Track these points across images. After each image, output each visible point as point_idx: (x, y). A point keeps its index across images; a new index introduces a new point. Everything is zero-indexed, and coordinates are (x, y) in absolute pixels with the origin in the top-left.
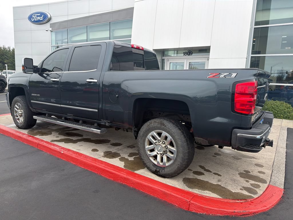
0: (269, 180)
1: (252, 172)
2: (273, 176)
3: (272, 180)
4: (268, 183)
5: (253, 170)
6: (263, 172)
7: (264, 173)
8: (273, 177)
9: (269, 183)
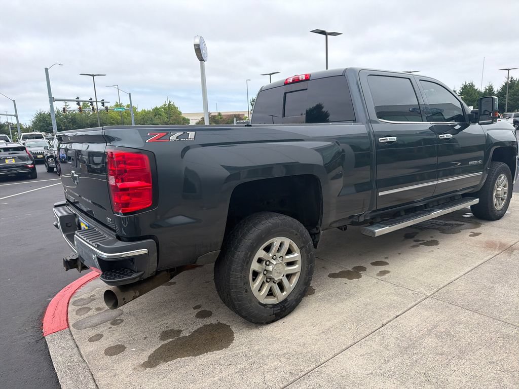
0: (73, 333)
1: (111, 328)
2: (74, 346)
3: (70, 337)
4: (71, 328)
5: (112, 332)
6: (95, 341)
7: (91, 340)
8: (71, 343)
9: (70, 331)
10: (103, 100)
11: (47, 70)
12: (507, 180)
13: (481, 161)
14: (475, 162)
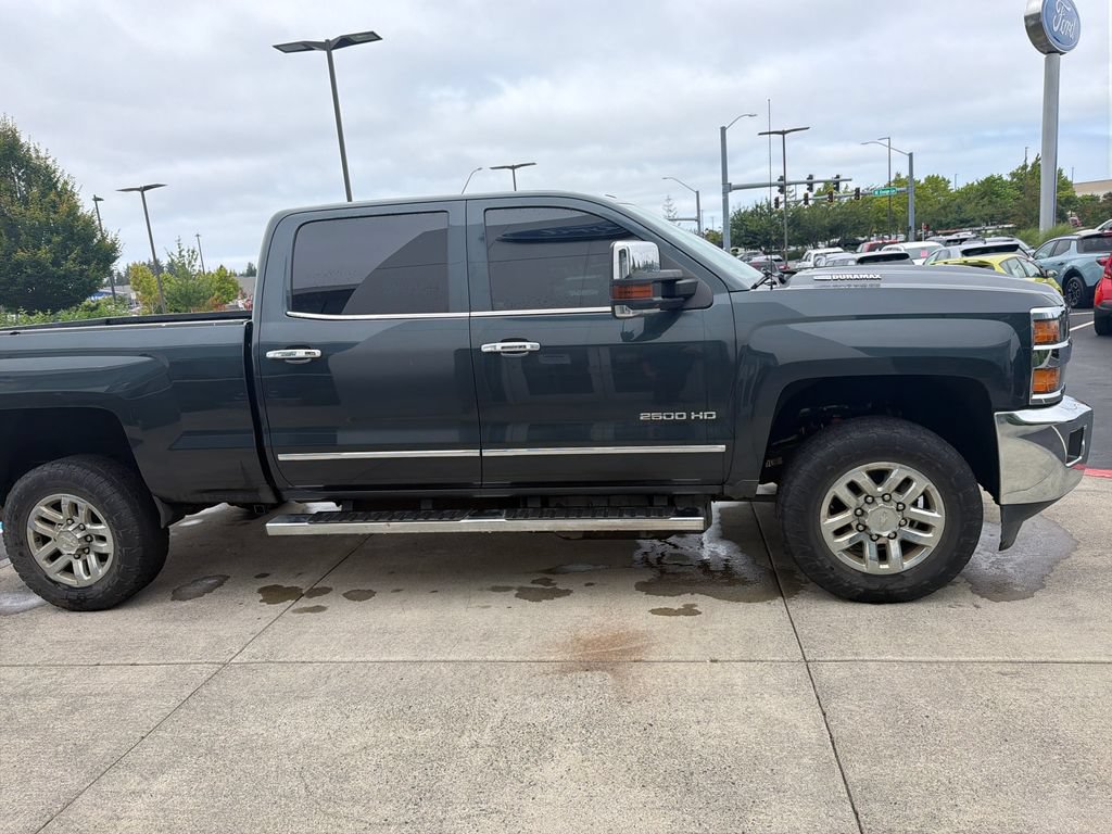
10: (838, 177)
11: (723, 130)
12: (931, 484)
13: (711, 415)
14: (675, 416)
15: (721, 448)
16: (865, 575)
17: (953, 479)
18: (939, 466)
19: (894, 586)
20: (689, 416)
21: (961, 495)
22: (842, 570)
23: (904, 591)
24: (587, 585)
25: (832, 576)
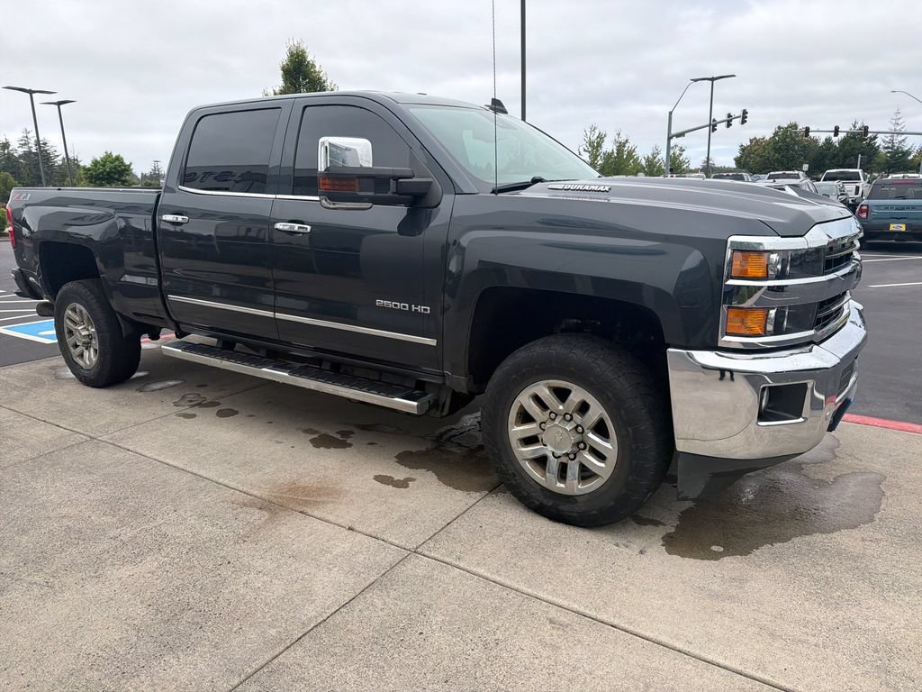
12: (605, 413)
13: (426, 310)
14: (400, 305)
15: (432, 342)
16: (543, 489)
17: (623, 412)
18: (610, 395)
19: (565, 508)
20: (410, 307)
21: (630, 429)
22: (523, 478)
23: (574, 514)
24: (370, 444)
25: (514, 483)
